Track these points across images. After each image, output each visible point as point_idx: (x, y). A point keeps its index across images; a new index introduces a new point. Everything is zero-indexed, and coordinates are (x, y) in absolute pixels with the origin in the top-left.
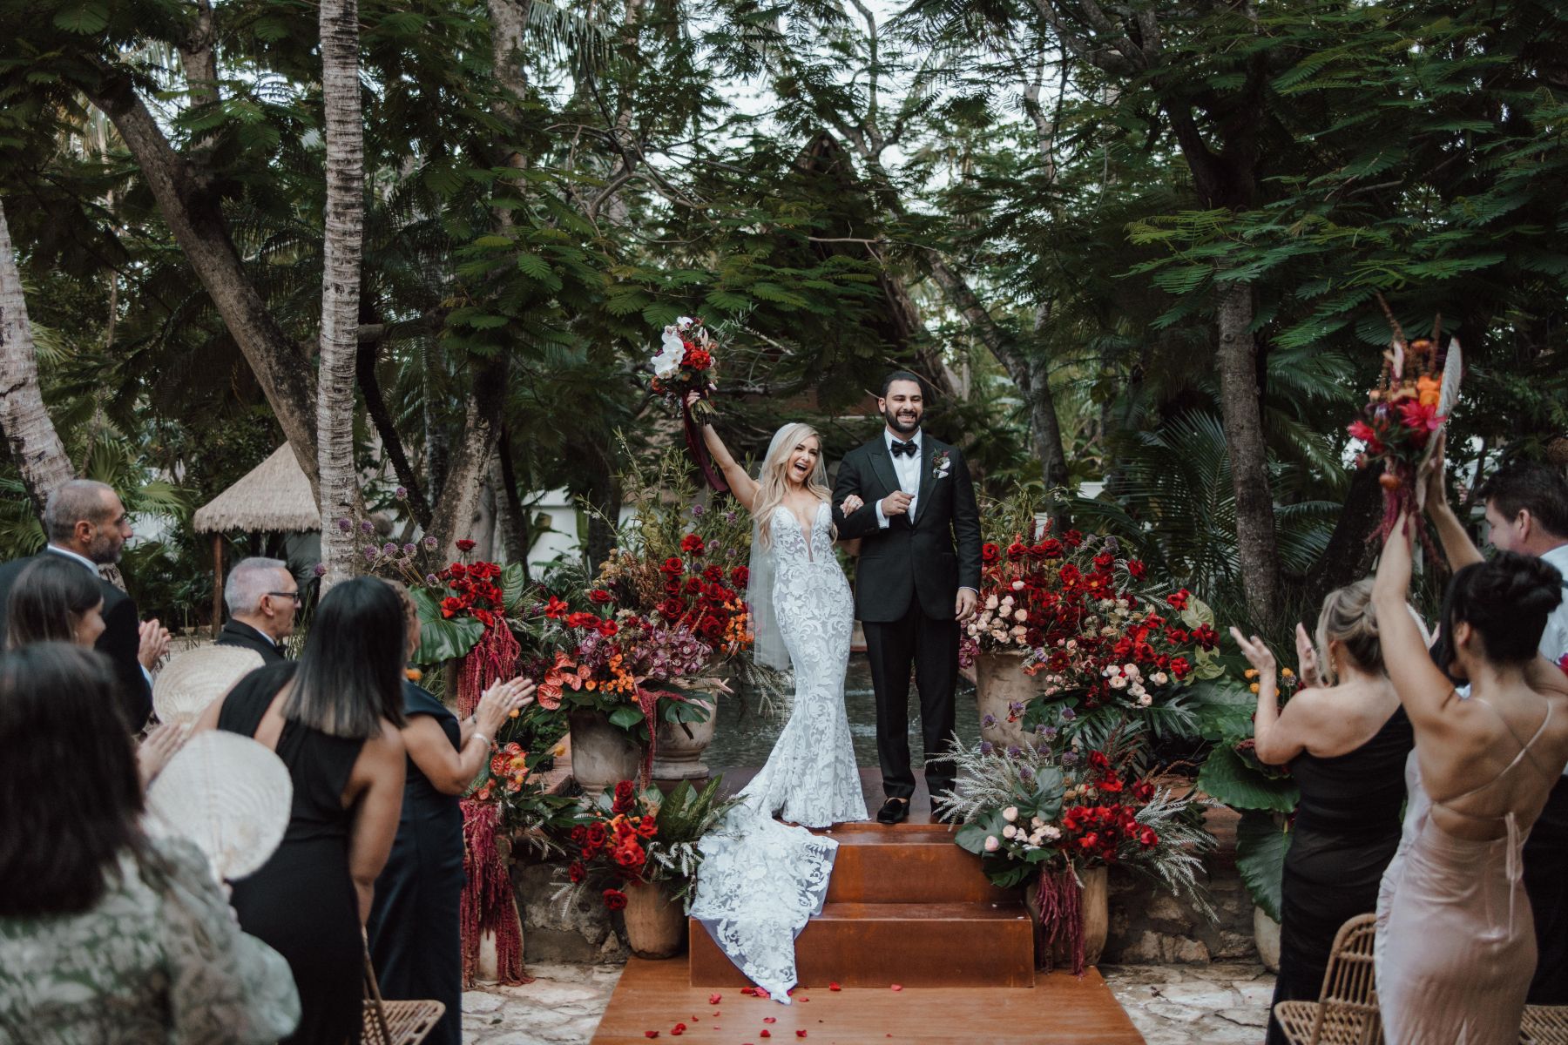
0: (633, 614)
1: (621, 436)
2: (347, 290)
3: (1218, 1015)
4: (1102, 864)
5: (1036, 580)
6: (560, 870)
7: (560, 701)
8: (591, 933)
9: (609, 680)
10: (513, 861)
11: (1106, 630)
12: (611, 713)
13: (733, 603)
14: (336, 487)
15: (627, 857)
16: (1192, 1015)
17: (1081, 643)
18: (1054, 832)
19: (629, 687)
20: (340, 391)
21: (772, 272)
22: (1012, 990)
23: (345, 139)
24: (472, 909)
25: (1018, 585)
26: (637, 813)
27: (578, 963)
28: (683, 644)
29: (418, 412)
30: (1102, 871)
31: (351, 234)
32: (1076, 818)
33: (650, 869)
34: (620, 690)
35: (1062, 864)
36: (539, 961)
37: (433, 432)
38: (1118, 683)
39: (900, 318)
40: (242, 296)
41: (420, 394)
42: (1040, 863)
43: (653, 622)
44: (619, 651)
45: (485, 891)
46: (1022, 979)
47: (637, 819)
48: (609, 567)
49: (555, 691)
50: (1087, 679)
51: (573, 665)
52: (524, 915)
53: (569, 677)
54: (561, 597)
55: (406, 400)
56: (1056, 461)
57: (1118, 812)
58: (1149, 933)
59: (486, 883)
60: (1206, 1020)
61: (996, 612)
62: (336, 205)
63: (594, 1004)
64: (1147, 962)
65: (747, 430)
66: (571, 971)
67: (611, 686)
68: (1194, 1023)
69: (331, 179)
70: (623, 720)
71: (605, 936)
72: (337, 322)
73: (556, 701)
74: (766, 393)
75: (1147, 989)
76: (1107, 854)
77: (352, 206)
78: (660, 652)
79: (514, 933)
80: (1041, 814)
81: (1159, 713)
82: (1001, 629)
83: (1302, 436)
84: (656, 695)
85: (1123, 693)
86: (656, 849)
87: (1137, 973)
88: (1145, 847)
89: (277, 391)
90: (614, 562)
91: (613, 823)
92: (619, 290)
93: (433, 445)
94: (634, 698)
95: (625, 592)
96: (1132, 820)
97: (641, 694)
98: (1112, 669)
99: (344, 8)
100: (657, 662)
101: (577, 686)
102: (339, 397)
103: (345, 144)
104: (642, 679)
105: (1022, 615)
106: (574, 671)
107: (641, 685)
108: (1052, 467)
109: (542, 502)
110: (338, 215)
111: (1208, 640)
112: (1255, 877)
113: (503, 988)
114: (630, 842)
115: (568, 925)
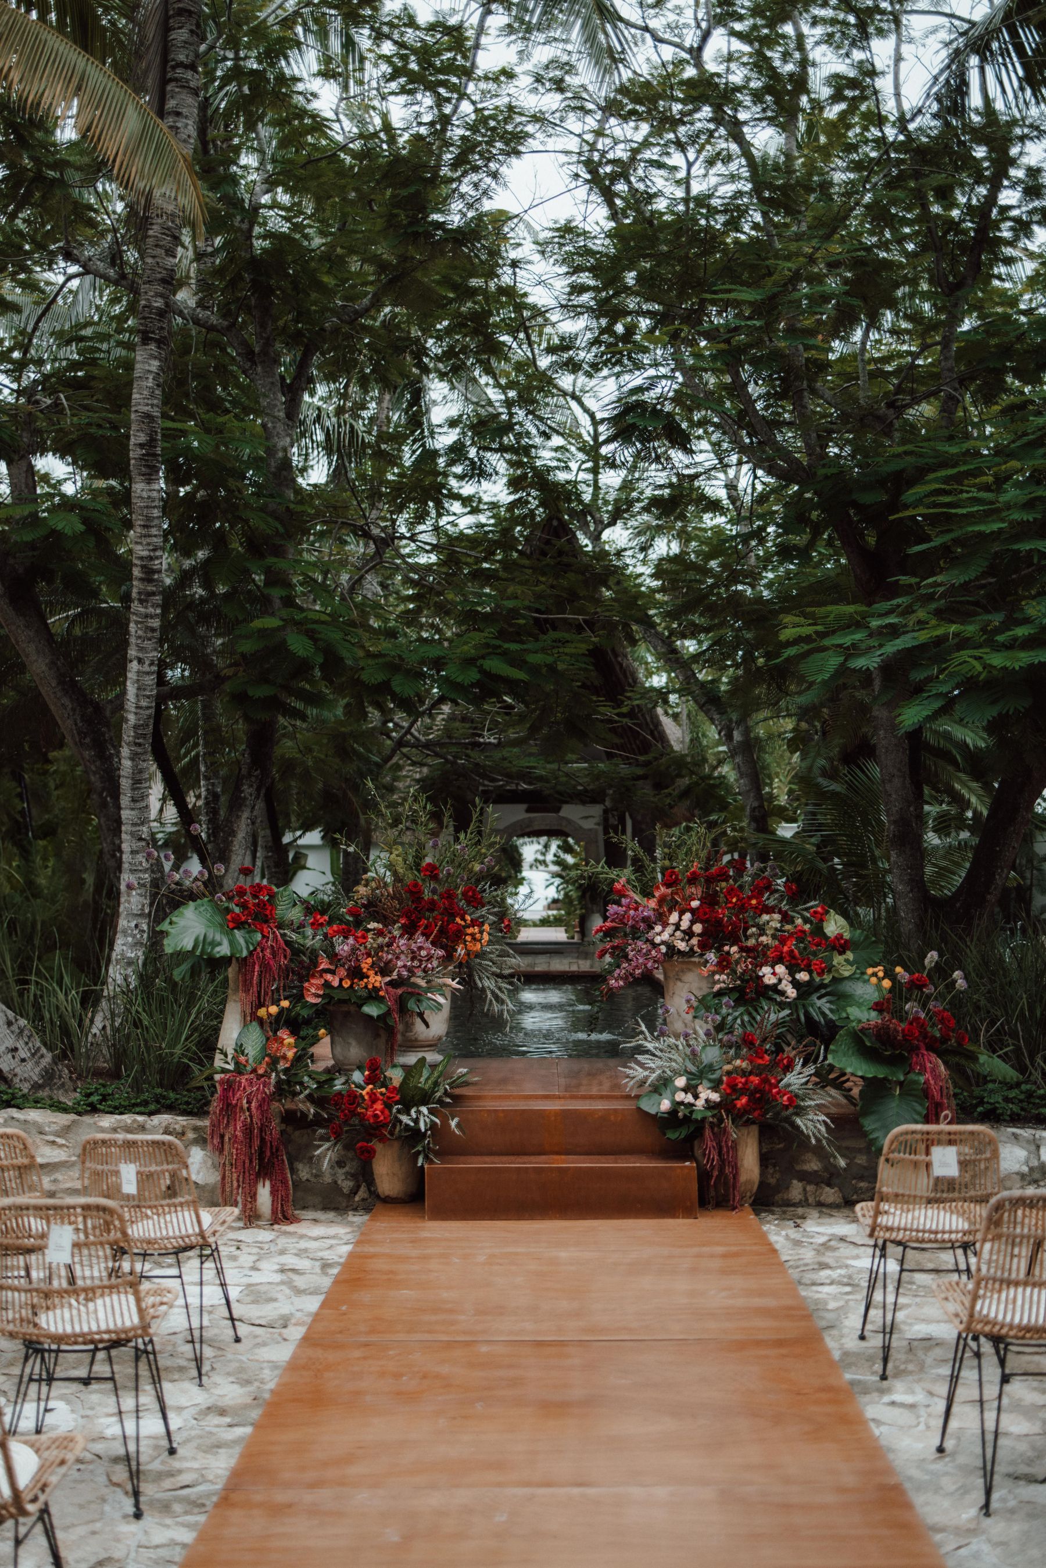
0: (381, 926)
1: (370, 784)
2: (147, 663)
3: (842, 1239)
4: (754, 1123)
5: (710, 900)
6: (321, 1131)
7: (322, 996)
8: (347, 1185)
9: (361, 979)
10: (283, 1126)
11: (763, 939)
12: (362, 1005)
13: (463, 919)
14: (134, 825)
15: (376, 1116)
16: (822, 1240)
17: (742, 949)
18: (715, 1097)
19: (377, 984)
20: (140, 745)
21: (500, 647)
22: (680, 1221)
23: (148, 540)
24: (251, 1161)
25: (695, 904)
26: (384, 1085)
27: (336, 1209)
28: (420, 948)
29: (195, 761)
30: (754, 1129)
31: (152, 617)
32: (732, 1086)
33: (394, 1126)
34: (370, 986)
35: (721, 1120)
36: (304, 1208)
37: (207, 778)
38: (770, 980)
39: (621, 676)
40: (53, 664)
41: (196, 745)
42: (704, 1119)
43: (396, 933)
44: (369, 955)
45: (261, 1148)
46: (688, 1212)
47: (383, 1090)
48: (362, 890)
49: (318, 988)
50: (747, 977)
51: (332, 967)
52: (293, 1171)
53: (329, 977)
54: (323, 913)
55: (183, 751)
56: (756, 804)
57: (766, 1081)
58: (795, 1182)
59: (263, 1140)
60: (832, 1243)
61: (677, 926)
62: (139, 593)
63: (349, 1236)
64: (794, 1205)
65: (484, 776)
66: (331, 1215)
67: (362, 983)
68: (823, 1245)
69: (136, 572)
70: (372, 1010)
71: (358, 1187)
72: (138, 689)
73: (318, 996)
74: (499, 743)
75: (791, 1223)
76: (756, 1114)
77: (153, 594)
78: (403, 957)
79: (284, 1182)
80: (705, 1082)
81: (804, 1006)
82: (682, 940)
83: (964, 784)
84: (400, 991)
85: (774, 988)
86: (399, 1111)
87: (784, 1212)
88: (786, 1107)
89: (82, 744)
90: (366, 886)
91: (364, 1093)
92: (370, 662)
93: (207, 790)
94: (382, 993)
95: (373, 908)
96: (777, 1086)
97: (387, 992)
98: (766, 970)
99: (151, 435)
100: (400, 963)
101: (336, 984)
102: (139, 750)
103: (149, 544)
104: (388, 979)
105: (698, 928)
106: (333, 972)
107: (386, 984)
108: (753, 810)
109: (300, 842)
110: (141, 601)
111: (841, 946)
112: (874, 1130)
113: (276, 1227)
114: (379, 1106)
115: (328, 1179)
